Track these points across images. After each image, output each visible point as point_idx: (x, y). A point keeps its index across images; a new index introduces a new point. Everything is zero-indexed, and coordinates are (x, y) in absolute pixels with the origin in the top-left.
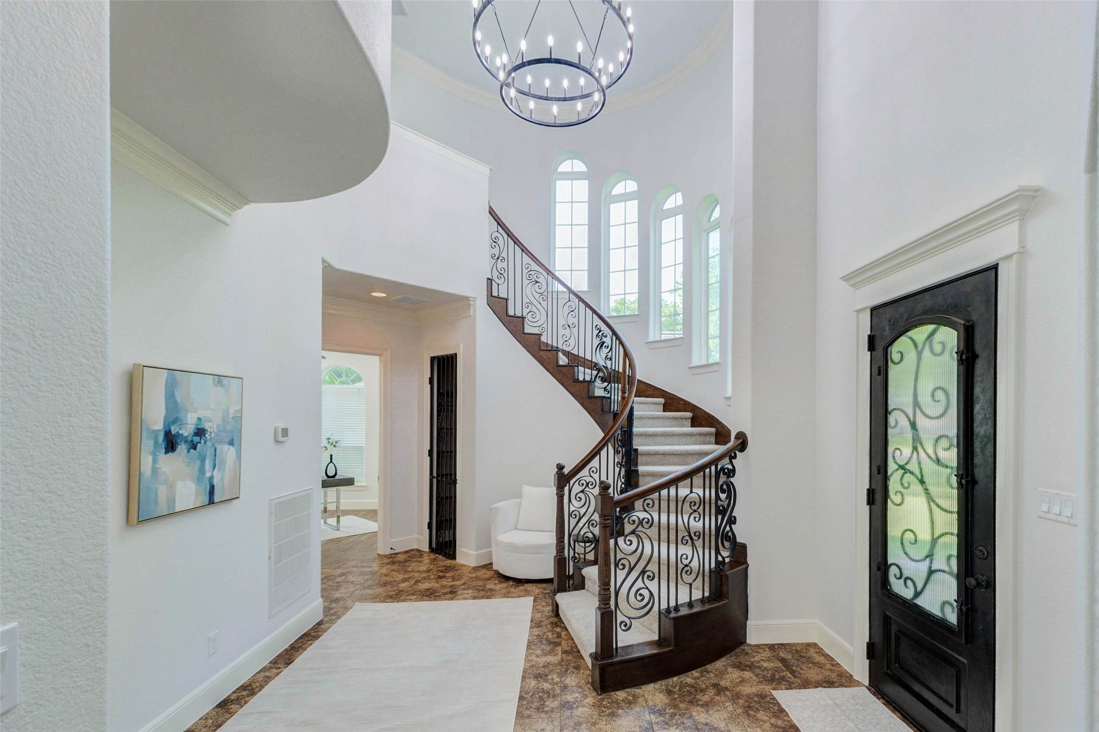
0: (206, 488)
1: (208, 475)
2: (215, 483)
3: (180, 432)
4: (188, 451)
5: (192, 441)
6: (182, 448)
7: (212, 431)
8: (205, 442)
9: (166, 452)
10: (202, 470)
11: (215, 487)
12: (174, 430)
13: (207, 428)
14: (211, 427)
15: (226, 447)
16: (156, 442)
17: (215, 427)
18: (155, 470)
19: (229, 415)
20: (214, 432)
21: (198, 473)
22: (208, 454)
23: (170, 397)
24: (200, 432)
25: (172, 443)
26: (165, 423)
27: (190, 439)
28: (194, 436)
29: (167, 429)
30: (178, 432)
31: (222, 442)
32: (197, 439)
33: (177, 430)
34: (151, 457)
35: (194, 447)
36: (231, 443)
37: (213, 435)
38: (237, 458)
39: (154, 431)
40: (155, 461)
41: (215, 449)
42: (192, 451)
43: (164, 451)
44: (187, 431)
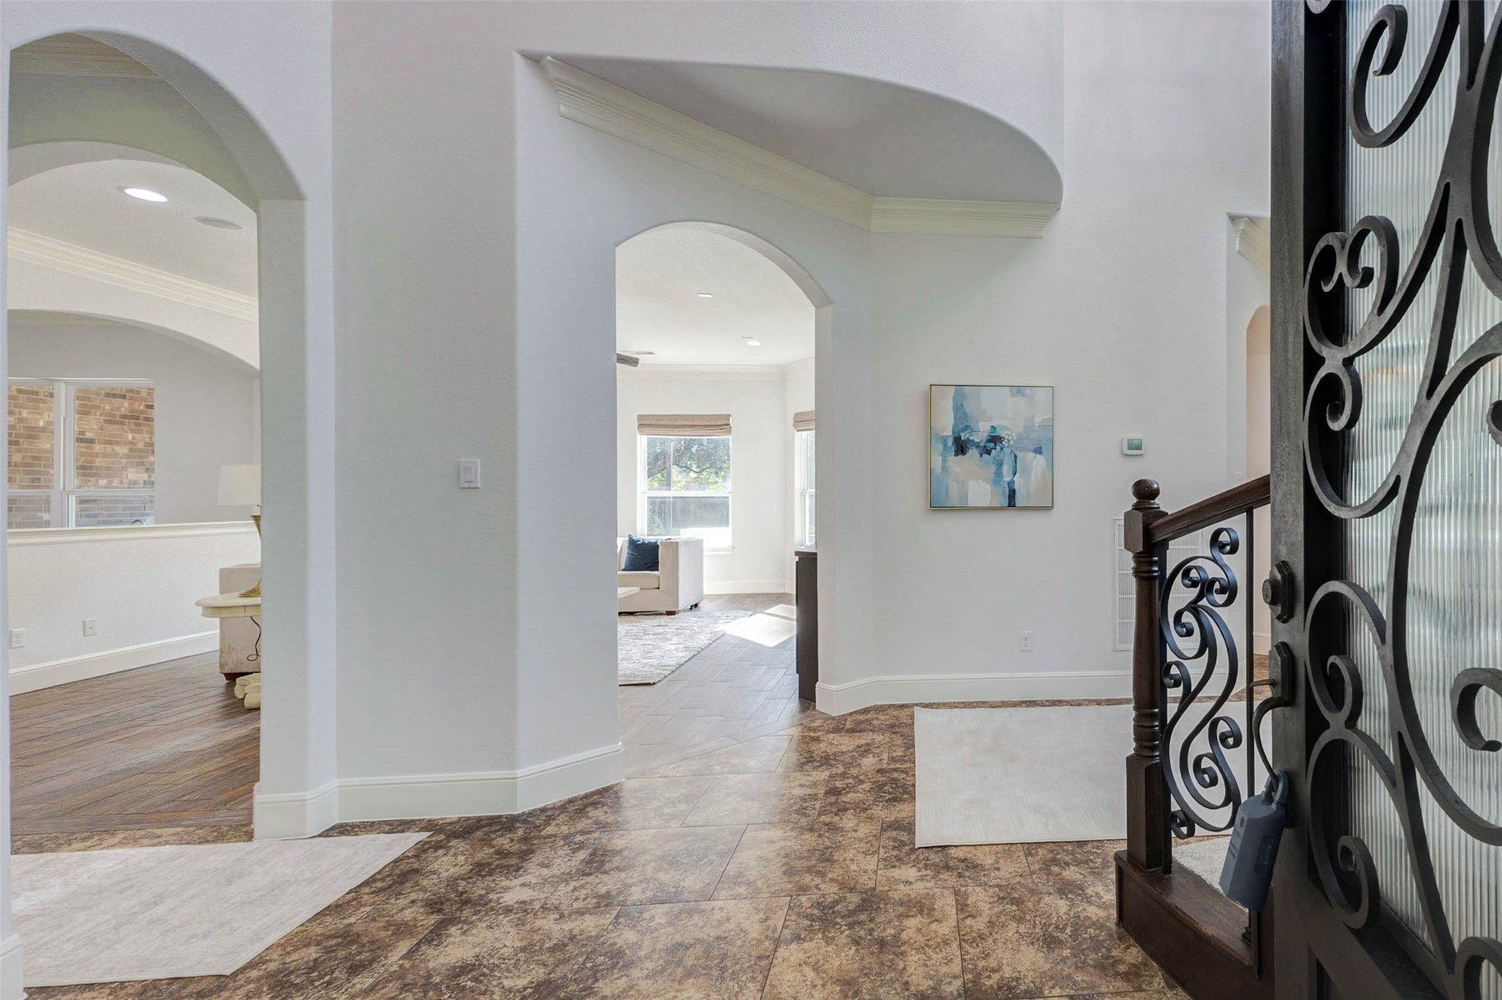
0: (1004, 492)
1: (1007, 479)
2: (1016, 488)
3: (971, 438)
4: (981, 455)
5: (985, 447)
6: (973, 453)
7: (1010, 438)
8: (1002, 449)
9: (956, 455)
10: (999, 474)
11: (1017, 493)
12: (964, 436)
13: (1003, 435)
14: (1009, 435)
15: (1031, 455)
16: (945, 445)
17: (1014, 435)
18: (945, 469)
19: (1034, 423)
20: (1013, 439)
21: (993, 475)
22: (1006, 459)
23: (959, 409)
24: (995, 439)
25: (962, 447)
26: (953, 430)
27: (982, 444)
28: (986, 442)
29: (956, 435)
30: (968, 439)
31: (1025, 450)
32: (992, 445)
33: (967, 436)
34: (941, 458)
35: (989, 453)
36: (1038, 451)
37: (1011, 443)
38: (1048, 466)
39: (943, 437)
40: (944, 461)
41: (1016, 456)
42: (985, 456)
43: (954, 453)
44: (980, 436)
